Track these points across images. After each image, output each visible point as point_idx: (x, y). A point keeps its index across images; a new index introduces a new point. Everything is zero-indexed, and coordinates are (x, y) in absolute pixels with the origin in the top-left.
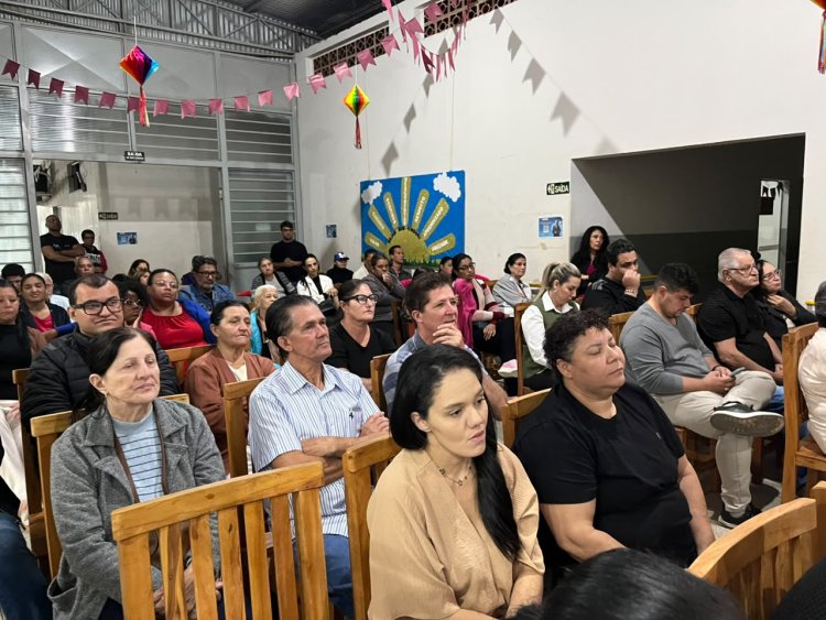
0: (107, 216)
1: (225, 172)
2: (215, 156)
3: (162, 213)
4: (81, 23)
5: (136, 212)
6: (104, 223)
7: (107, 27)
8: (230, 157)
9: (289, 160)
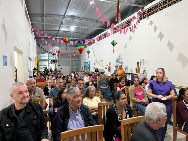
0: (59, 66)
1: (71, 61)
2: (70, 59)
3: (66, 65)
4: (55, 45)
5: (63, 65)
6: (58, 67)
7: (58, 45)
8: (72, 59)
9: (79, 59)
